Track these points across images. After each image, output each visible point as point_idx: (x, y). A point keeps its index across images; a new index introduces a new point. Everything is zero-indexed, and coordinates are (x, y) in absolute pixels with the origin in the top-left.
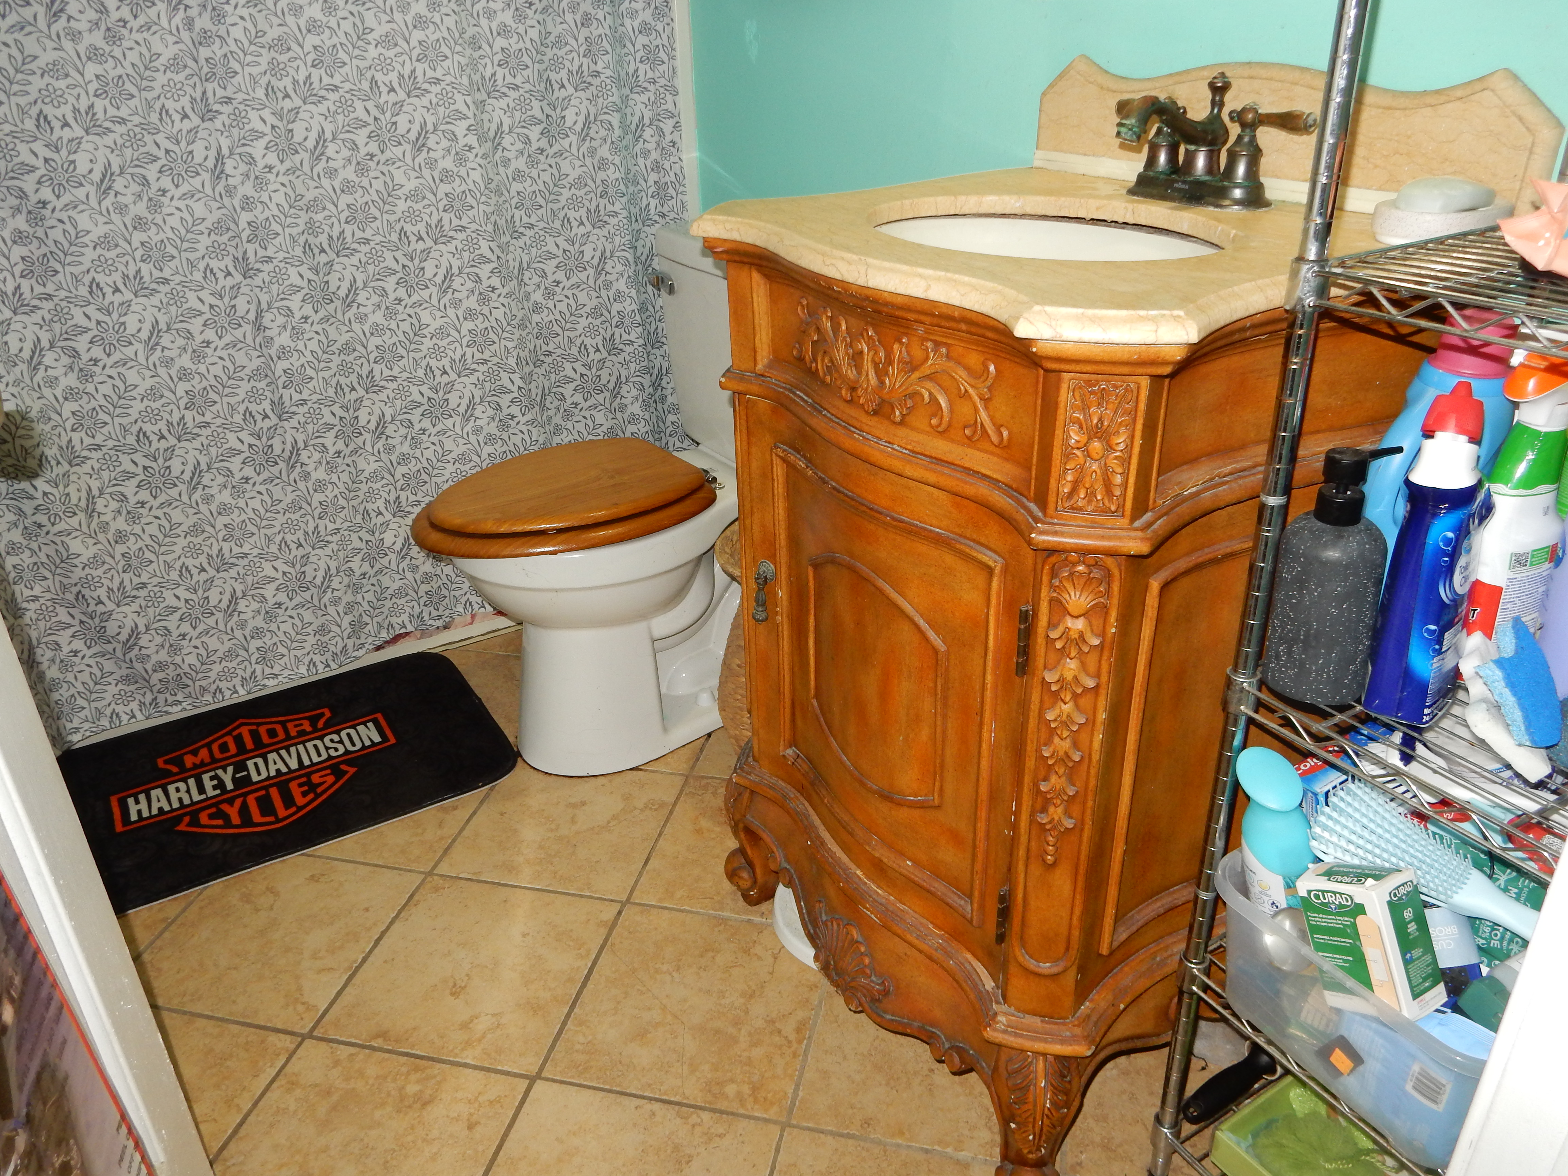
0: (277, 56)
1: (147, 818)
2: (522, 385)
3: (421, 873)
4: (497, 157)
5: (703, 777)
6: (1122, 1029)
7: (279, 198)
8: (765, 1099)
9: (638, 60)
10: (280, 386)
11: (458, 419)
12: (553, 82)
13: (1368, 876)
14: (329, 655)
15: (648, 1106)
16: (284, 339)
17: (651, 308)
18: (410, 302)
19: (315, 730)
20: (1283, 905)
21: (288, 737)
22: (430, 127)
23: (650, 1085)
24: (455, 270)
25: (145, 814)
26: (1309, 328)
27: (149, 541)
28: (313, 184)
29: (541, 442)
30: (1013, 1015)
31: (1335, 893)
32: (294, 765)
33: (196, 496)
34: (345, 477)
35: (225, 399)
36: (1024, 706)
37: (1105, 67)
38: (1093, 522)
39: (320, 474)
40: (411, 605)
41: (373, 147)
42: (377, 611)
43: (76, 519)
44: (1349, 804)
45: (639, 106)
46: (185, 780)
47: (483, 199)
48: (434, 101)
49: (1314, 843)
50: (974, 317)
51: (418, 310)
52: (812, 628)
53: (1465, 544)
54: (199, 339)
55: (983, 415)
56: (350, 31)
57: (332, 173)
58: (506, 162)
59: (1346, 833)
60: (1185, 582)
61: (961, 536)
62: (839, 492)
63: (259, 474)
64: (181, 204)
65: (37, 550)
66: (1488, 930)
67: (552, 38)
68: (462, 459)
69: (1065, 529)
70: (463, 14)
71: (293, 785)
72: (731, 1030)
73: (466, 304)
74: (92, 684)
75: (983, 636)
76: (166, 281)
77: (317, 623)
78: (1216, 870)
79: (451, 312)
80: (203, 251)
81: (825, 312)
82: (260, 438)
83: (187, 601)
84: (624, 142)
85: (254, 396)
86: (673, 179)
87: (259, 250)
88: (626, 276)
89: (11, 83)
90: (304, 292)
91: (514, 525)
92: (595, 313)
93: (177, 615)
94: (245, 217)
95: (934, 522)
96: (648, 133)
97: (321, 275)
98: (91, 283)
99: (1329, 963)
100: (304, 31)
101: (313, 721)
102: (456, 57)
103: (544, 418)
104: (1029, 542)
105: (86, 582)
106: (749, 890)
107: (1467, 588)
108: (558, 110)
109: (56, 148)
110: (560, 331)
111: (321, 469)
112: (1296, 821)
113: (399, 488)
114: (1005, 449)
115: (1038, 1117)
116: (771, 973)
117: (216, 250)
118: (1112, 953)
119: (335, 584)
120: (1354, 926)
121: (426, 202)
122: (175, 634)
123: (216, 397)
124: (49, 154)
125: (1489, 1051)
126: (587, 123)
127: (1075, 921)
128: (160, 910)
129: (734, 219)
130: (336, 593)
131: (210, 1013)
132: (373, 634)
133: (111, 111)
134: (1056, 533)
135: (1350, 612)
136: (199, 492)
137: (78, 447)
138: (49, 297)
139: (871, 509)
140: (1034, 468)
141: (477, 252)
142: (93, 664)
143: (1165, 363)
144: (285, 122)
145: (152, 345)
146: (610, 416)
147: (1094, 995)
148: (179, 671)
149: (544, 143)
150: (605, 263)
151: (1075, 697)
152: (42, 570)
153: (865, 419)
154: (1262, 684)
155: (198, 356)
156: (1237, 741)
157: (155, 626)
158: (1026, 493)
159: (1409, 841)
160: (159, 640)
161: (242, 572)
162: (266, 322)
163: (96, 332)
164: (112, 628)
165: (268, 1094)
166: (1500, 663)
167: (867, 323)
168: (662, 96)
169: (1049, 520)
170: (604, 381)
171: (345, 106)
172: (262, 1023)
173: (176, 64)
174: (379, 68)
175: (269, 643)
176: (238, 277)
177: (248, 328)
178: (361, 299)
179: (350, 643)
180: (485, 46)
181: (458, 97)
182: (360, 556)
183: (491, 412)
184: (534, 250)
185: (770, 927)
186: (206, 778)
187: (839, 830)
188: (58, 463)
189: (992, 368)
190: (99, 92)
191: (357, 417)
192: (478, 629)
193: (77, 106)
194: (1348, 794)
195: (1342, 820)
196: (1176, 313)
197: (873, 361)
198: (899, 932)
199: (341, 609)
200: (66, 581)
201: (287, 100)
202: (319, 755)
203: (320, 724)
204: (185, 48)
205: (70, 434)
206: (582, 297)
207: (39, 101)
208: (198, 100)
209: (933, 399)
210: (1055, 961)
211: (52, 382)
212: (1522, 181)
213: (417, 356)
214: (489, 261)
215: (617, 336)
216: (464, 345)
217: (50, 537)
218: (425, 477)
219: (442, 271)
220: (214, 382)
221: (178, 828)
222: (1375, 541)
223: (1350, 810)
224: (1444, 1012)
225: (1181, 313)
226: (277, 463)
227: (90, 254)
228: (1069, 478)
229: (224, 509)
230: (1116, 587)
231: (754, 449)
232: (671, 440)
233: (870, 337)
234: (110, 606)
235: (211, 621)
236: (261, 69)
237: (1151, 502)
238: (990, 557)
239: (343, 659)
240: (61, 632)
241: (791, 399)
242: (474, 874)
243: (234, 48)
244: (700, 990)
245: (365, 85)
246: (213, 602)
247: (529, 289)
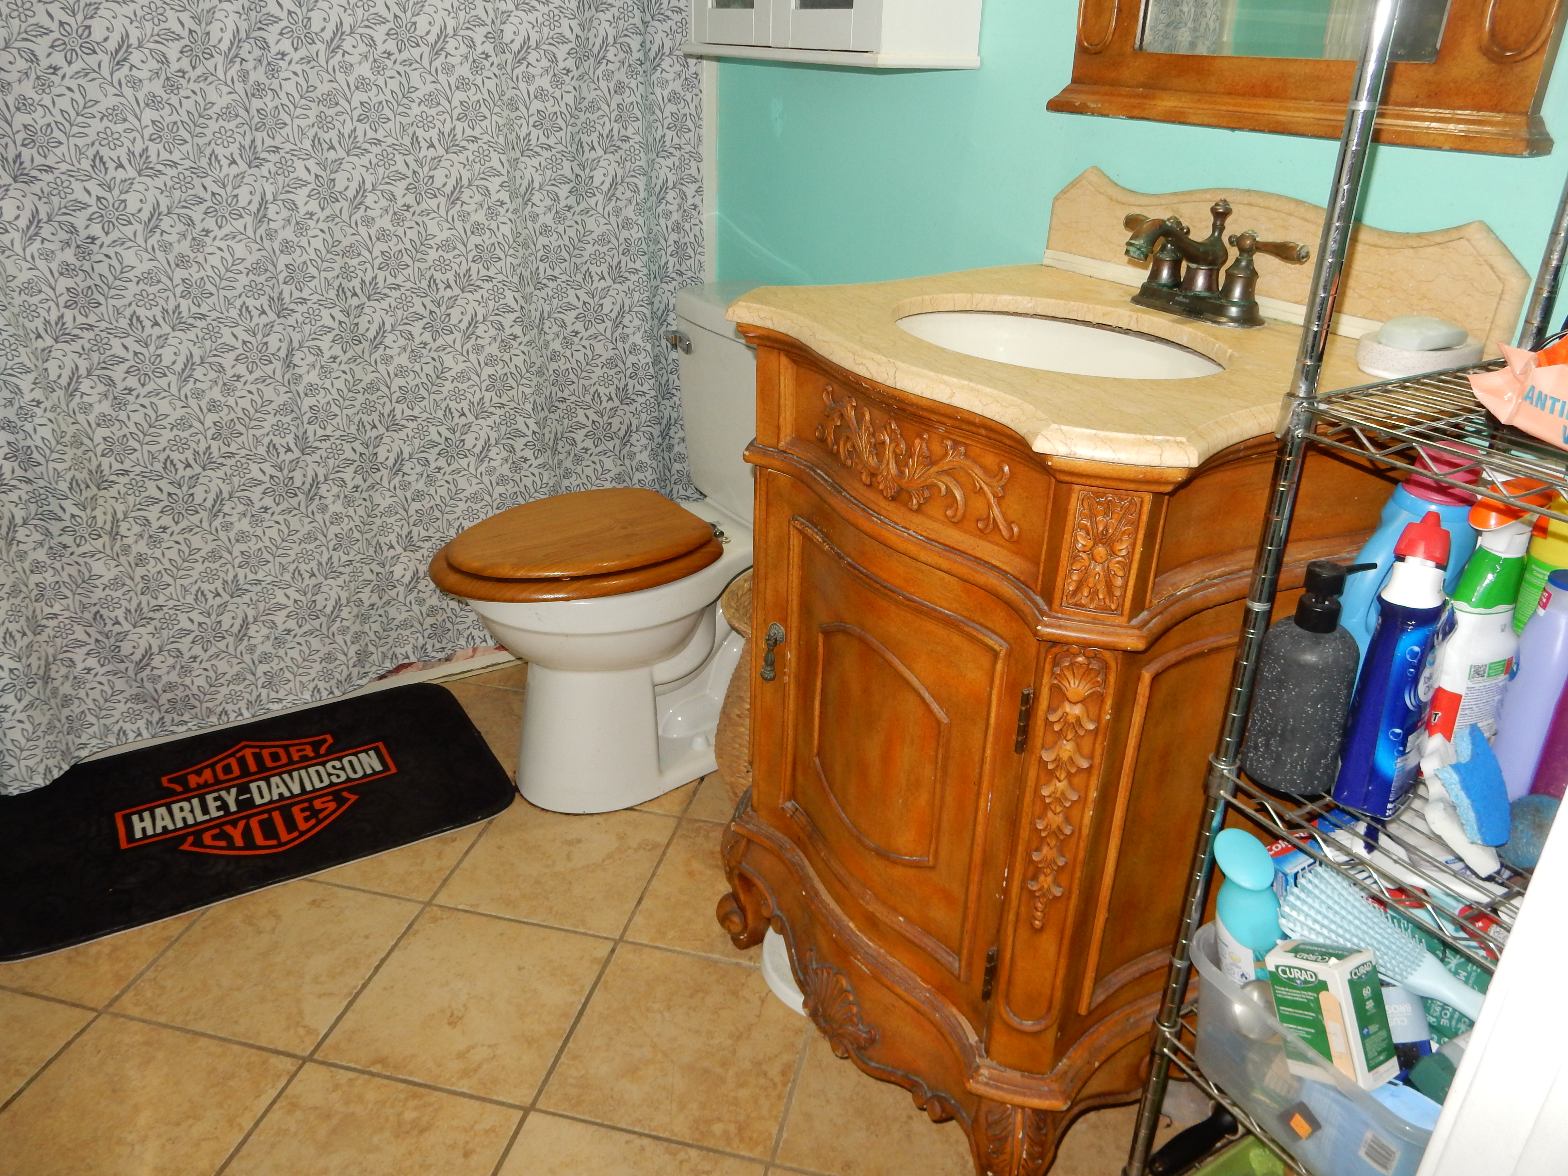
0: (325, 109)
1: (151, 836)
2: (537, 429)
3: (420, 902)
4: (526, 212)
5: (696, 821)
6: (1095, 1086)
7: (317, 243)
8: (751, 1139)
9: (665, 126)
10: (306, 421)
11: (472, 459)
12: (584, 144)
13: (1331, 955)
14: (333, 682)
15: (638, 1141)
16: (313, 377)
17: (663, 361)
18: (434, 346)
19: (318, 756)
20: (1252, 976)
21: (291, 762)
22: (465, 182)
23: (640, 1121)
24: (480, 318)
25: (150, 832)
26: (1297, 455)
27: (168, 565)
28: (350, 231)
29: (551, 484)
30: (995, 1069)
31: (1301, 969)
32: (296, 790)
33: (217, 523)
34: (361, 511)
35: (251, 431)
36: (1021, 780)
37: (1115, 180)
38: (1094, 618)
39: (337, 507)
40: (415, 636)
41: (410, 199)
42: (383, 641)
43: (100, 542)
44: (1316, 886)
45: (664, 170)
46: (188, 800)
47: (511, 251)
48: (471, 158)
49: (1283, 921)
50: (993, 425)
51: (441, 354)
52: (818, 691)
53: (1430, 658)
54: (230, 372)
55: (996, 511)
56: (396, 89)
57: (368, 222)
58: (535, 217)
59: (1312, 913)
60: (1174, 673)
61: (968, 619)
62: (855, 568)
63: (278, 504)
64: (223, 244)
65: (60, 569)
66: (1438, 1009)
67: (586, 103)
68: (474, 498)
69: (1069, 623)
70: (503, 78)
71: (296, 810)
72: (719, 1070)
73: (488, 350)
74: (102, 701)
75: (985, 713)
76: (203, 317)
77: (325, 650)
78: (1191, 940)
79: (473, 357)
80: (240, 289)
81: (850, 403)
82: (281, 470)
83: (200, 624)
84: (649, 204)
85: (279, 429)
86: (693, 240)
87: (294, 291)
88: (643, 330)
89: (72, 125)
90: (335, 333)
91: (530, 570)
92: (611, 363)
93: (190, 638)
94: (283, 260)
95: (944, 604)
96: (671, 195)
97: (352, 317)
98: (132, 316)
99: (1293, 1034)
100: (353, 88)
101: (316, 746)
102: (494, 117)
103: (556, 461)
104: (1035, 633)
105: (107, 603)
106: (741, 933)
107: (1430, 694)
108: (587, 170)
109: (109, 187)
110: (575, 379)
111: (339, 502)
112: (1267, 900)
113: (411, 523)
114: (1015, 544)
115: (1015, 1167)
116: (759, 1016)
117: (253, 290)
118: (1090, 1013)
119: (344, 614)
120: (1317, 1000)
121: (456, 252)
122: (187, 655)
123: (242, 429)
124: (102, 193)
125: (1435, 1122)
126: (614, 184)
127: (1058, 982)
128: (164, 928)
129: (767, 308)
130: (345, 623)
131: (213, 1033)
132: (377, 663)
133: (165, 155)
134: (1060, 627)
135: (1324, 712)
136: (220, 519)
137: (106, 472)
138: (90, 327)
139: (885, 587)
140: (1042, 565)
141: (502, 301)
142: (105, 682)
143: (1167, 483)
144: (328, 171)
145: (185, 376)
146: (619, 462)
147: (1071, 1052)
148: (188, 692)
149: (572, 201)
150: (623, 317)
151: (1069, 775)
152: (63, 589)
153: (883, 503)
154: (1240, 771)
155: (228, 389)
156: (1216, 822)
157: (168, 647)
158: (1033, 587)
159: (1370, 924)
160: (171, 661)
161: (255, 598)
162: (296, 360)
163: (132, 363)
164: (126, 648)
165: (269, 1115)
166: (1457, 767)
167: (891, 417)
168: (687, 161)
169: (1054, 614)
170: (615, 428)
171: (386, 159)
172: (264, 1045)
173: (227, 113)
174: (420, 124)
175: (276, 668)
176: (272, 316)
177: (278, 365)
178: (388, 341)
179: (355, 671)
180: (522, 108)
181: (494, 155)
182: (369, 588)
183: (504, 454)
184: (555, 301)
185: (756, 972)
186: (209, 798)
187: (834, 882)
188: (88, 487)
189: (1006, 469)
190: (154, 137)
191: (376, 454)
192: (479, 662)
193: (132, 149)
194: (1316, 876)
195: (1309, 900)
196: (1179, 439)
197: (894, 452)
198: (889, 984)
199: (348, 638)
200: (85, 601)
201: (332, 151)
202: (322, 781)
203: (322, 751)
204: (238, 98)
205: (100, 458)
206: (599, 348)
207: (97, 143)
208: (247, 147)
209: (950, 493)
210: (1038, 1019)
211: (86, 409)
212: (1492, 323)
213: (438, 397)
214: (513, 311)
215: (630, 387)
216: (484, 389)
217: (74, 557)
218: (437, 514)
219: (467, 318)
220: (241, 415)
221: (182, 848)
222: (1349, 648)
223: (1317, 892)
224: (1396, 1085)
225: (1184, 440)
226: (296, 495)
227: (133, 288)
228: (1075, 577)
229: (242, 537)
230: (1112, 678)
231: (772, 519)
232: (676, 488)
233: (893, 431)
234: (127, 626)
235: (222, 645)
236: (310, 121)
237: (1147, 602)
238: (996, 642)
239: (347, 686)
240: (77, 650)
241: (812, 477)
242: (471, 906)
243: (285, 101)
244: (690, 1030)
245: (407, 141)
246: (225, 626)
247: (549, 338)
